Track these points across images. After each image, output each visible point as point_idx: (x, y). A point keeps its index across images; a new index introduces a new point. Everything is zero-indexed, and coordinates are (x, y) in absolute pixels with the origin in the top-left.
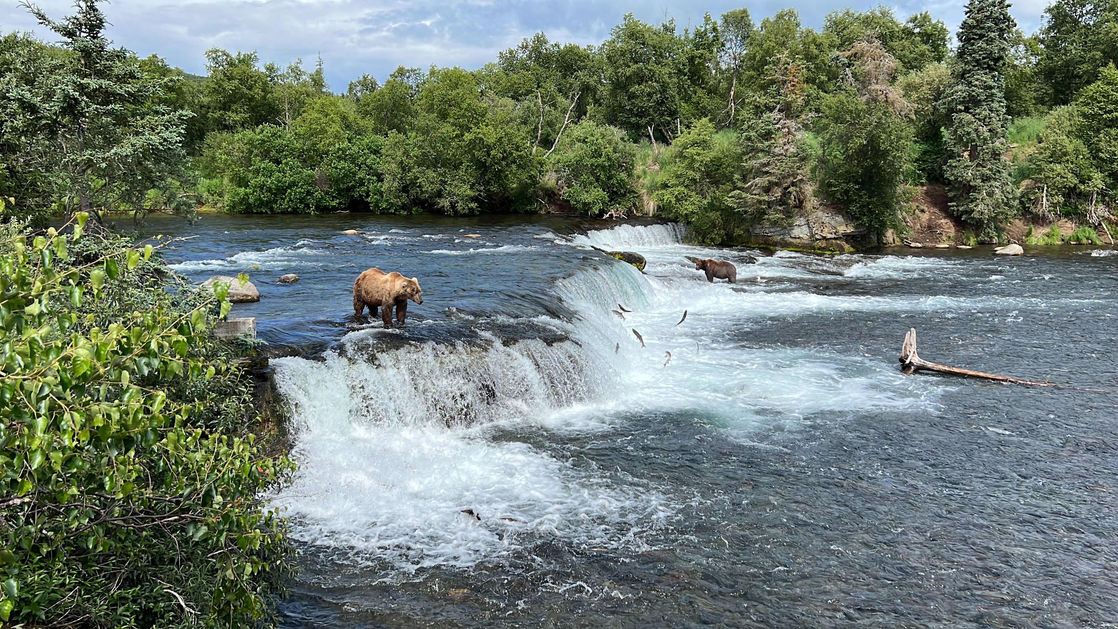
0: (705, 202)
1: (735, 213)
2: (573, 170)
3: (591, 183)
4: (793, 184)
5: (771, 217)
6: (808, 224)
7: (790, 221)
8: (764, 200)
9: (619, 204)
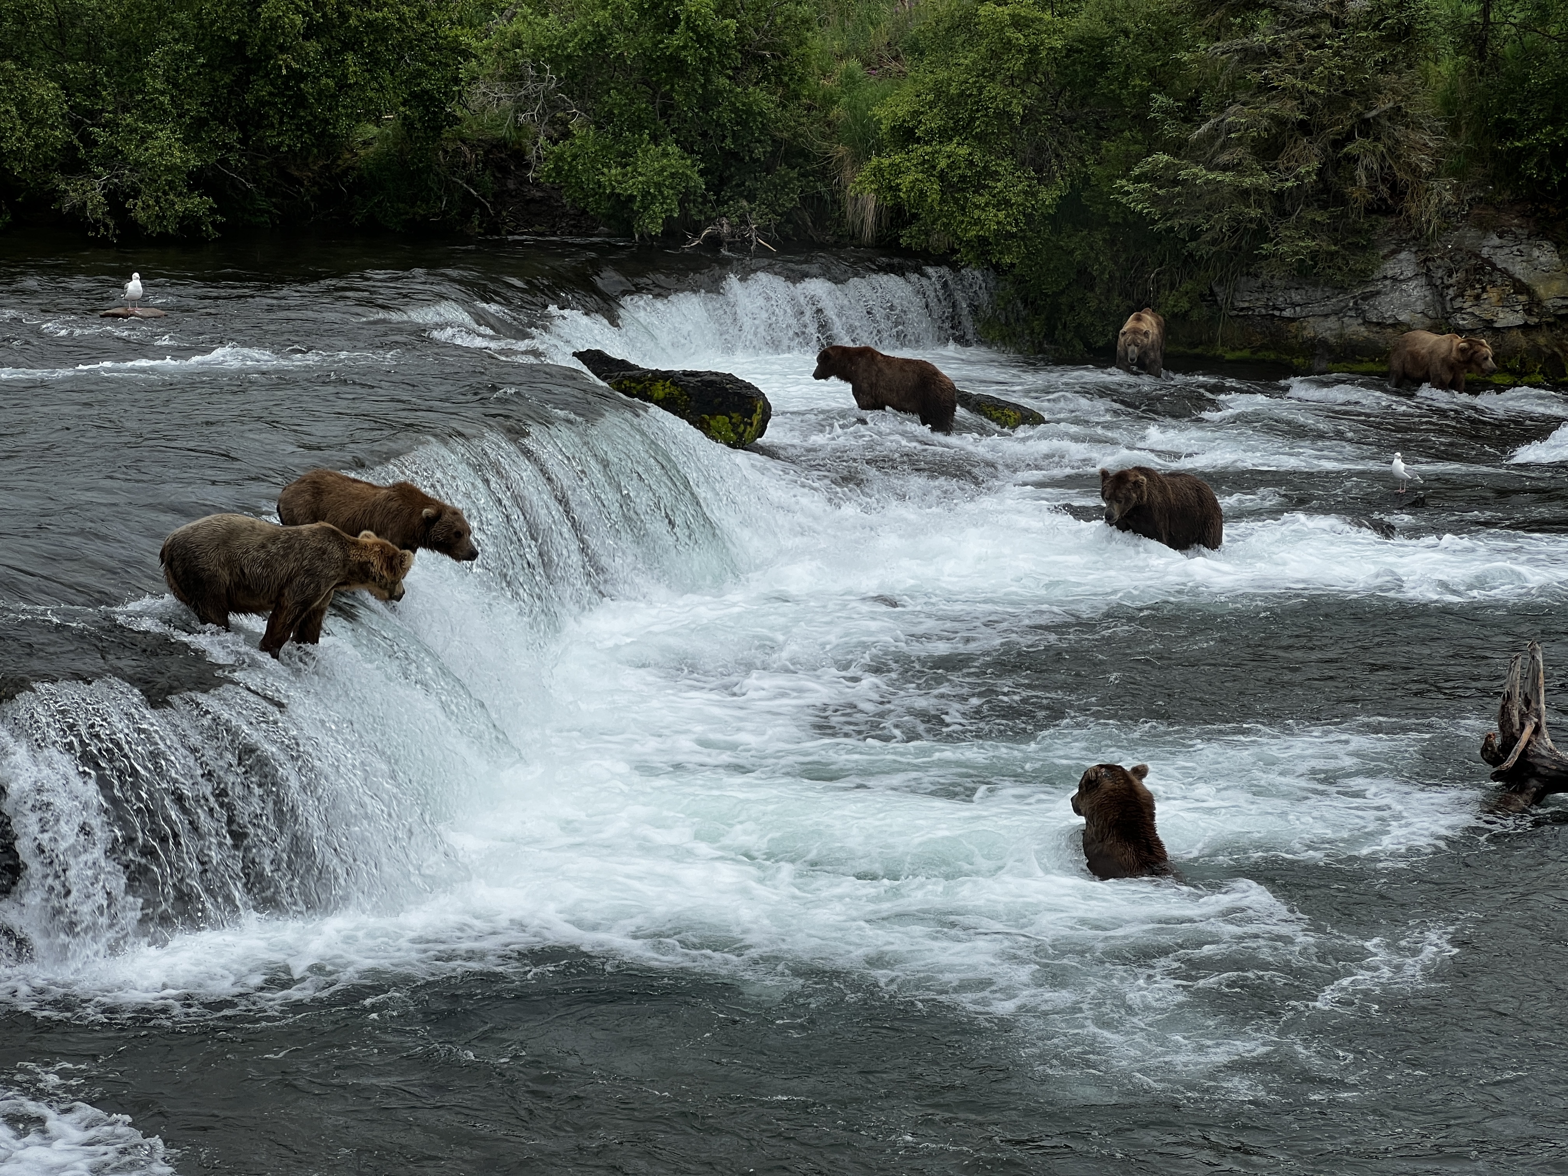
0: (1048, 196)
1: (1158, 238)
2: (572, 75)
3: (637, 126)
4: (1366, 127)
5: (1284, 248)
6: (1428, 275)
7: (1357, 263)
8: (1257, 190)
9: (751, 199)
